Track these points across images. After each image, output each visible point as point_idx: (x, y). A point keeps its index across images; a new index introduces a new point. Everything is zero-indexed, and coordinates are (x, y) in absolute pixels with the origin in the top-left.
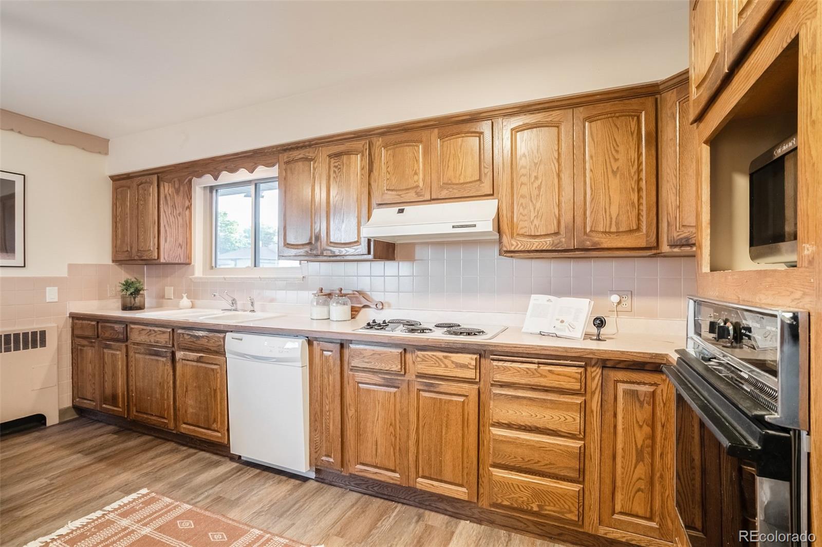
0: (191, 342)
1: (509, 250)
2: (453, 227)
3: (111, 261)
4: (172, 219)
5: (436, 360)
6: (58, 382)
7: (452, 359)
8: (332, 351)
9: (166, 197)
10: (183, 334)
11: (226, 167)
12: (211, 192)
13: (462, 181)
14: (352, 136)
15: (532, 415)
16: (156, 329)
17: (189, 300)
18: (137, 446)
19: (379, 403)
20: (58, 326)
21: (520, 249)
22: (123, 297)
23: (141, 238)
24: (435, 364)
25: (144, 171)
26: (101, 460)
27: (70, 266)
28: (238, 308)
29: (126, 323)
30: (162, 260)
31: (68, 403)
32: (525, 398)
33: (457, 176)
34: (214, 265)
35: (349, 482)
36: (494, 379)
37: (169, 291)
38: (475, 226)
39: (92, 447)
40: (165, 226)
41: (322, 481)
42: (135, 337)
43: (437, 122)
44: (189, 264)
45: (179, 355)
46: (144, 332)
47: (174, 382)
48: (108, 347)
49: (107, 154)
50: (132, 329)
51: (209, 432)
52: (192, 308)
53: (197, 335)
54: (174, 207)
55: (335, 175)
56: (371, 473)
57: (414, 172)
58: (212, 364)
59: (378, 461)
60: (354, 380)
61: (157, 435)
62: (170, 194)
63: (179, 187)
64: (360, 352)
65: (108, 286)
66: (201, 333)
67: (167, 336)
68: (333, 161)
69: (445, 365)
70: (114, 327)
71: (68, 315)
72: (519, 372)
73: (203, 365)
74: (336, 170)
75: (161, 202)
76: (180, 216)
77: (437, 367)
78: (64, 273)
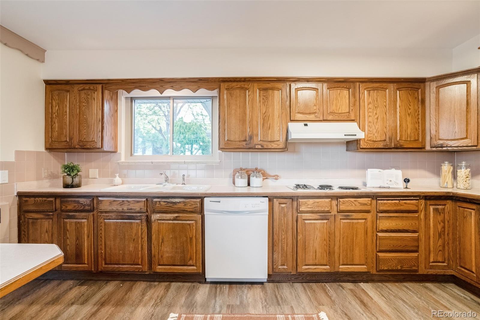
0: (167, 207)
2: (345, 135)
3: (45, 149)
4: (109, 118)
5: (350, 203)
7: (359, 201)
8: (286, 204)
10: (159, 202)
11: (172, 87)
13: (340, 112)
14: (276, 79)
15: (397, 224)
16: (130, 199)
17: (120, 179)
19: (317, 229)
21: (369, 147)
23: (84, 131)
24: (350, 204)
27: (17, 153)
29: (96, 197)
30: (103, 149)
32: (394, 217)
33: (338, 109)
35: (290, 279)
36: (380, 209)
38: (356, 135)
40: (106, 124)
41: (273, 282)
42: (104, 207)
43: (326, 80)
44: (115, 152)
45: (155, 217)
46: (115, 203)
48: (71, 217)
49: (43, 62)
50: (99, 201)
51: (185, 267)
53: (174, 201)
54: (110, 110)
55: (263, 101)
56: (313, 269)
57: (314, 104)
58: (188, 220)
59: (317, 262)
60: (302, 218)
63: (112, 96)
64: (306, 202)
65: (43, 169)
66: (177, 200)
67: (140, 204)
68: (262, 92)
69: (355, 204)
70: (79, 201)
71: (14, 194)
72: (391, 204)
73: (180, 222)
74: (264, 98)
76: (112, 117)
77: (351, 206)
78: (12, 158)
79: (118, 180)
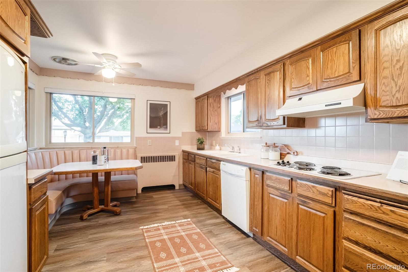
0: (211, 164)
1: (372, 118)
2: (326, 106)
3: (195, 131)
4: (213, 113)
5: (308, 188)
6: (179, 174)
7: (317, 188)
8: (258, 175)
9: (210, 104)
10: (209, 160)
11: (228, 88)
12: (228, 99)
13: (336, 75)
14: (276, 62)
16: (202, 158)
17: (219, 147)
18: (195, 203)
19: (278, 206)
20: (179, 154)
21: (382, 117)
22: (197, 145)
23: (203, 121)
24: (307, 189)
25: (203, 94)
26: (183, 205)
27: (183, 133)
28: (235, 151)
29: (195, 155)
30: (209, 130)
31: (181, 183)
32: (369, 226)
33: (333, 72)
34: (229, 132)
35: (266, 245)
36: (345, 207)
37: (214, 142)
38: (340, 103)
39: (183, 199)
40: (210, 116)
41: (256, 240)
42: (197, 161)
43: (320, 42)
44: (220, 131)
45: (208, 169)
46: (199, 159)
47: (206, 180)
48: (190, 163)
49: (194, 90)
50: (196, 157)
51: (216, 204)
52: (220, 150)
54: (214, 107)
55: (268, 85)
56: (274, 243)
57: (307, 75)
59: (277, 238)
60: (267, 191)
61: (203, 201)
62: (212, 103)
63: (216, 99)
64: (270, 177)
65: (194, 140)
66: (214, 161)
67: (204, 161)
68: (267, 77)
69: (313, 191)
70: (192, 156)
71: (182, 151)
72: (364, 206)
73: (215, 175)
74: (268, 81)
75: (208, 106)
76: (216, 111)
77: (308, 191)
78: (180, 135)
79: (217, 147)
